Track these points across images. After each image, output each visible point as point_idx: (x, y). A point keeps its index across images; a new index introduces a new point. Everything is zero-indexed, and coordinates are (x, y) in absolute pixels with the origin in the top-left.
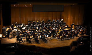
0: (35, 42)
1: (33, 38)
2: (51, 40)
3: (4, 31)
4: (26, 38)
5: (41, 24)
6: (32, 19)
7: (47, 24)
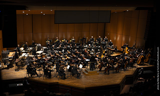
0: (58, 77)
1: (56, 70)
2: (87, 73)
3: (5, 57)
4: (43, 69)
5: (69, 45)
6: (53, 37)
7: (80, 44)
